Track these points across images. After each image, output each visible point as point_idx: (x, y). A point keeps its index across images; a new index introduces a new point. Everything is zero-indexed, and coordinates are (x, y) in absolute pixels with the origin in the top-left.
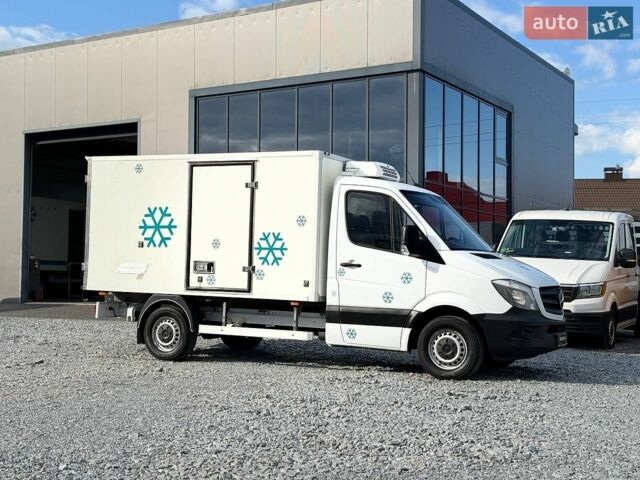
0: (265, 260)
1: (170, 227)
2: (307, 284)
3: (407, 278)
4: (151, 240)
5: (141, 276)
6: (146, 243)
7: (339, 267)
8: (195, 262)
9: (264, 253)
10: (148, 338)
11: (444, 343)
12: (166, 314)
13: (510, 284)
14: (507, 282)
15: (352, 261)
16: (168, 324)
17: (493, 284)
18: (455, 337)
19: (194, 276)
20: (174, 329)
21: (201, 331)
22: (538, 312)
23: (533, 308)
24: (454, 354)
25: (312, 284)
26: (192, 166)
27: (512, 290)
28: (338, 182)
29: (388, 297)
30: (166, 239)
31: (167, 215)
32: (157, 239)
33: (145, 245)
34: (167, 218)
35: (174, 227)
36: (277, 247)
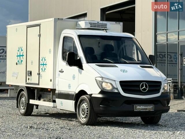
0: (42, 69)
1: (23, 56)
2: (51, 81)
3: (74, 77)
4: (18, 61)
5: (17, 78)
6: (18, 63)
7: (59, 72)
8: (28, 71)
9: (42, 66)
10: (19, 105)
11: (82, 108)
12: (22, 95)
13: (102, 79)
14: (101, 78)
15: (62, 69)
16: (23, 99)
17: (96, 79)
18: (86, 105)
19: (28, 77)
20: (24, 101)
21: (30, 103)
22: (119, 93)
23: (116, 91)
24: (85, 113)
25: (52, 80)
26: (27, 28)
27: (103, 82)
28: (62, 32)
29: (69, 86)
30: (22, 61)
31: (22, 50)
32: (20, 61)
33: (18, 64)
34: (22, 52)
35: (23, 55)
36: (45, 63)
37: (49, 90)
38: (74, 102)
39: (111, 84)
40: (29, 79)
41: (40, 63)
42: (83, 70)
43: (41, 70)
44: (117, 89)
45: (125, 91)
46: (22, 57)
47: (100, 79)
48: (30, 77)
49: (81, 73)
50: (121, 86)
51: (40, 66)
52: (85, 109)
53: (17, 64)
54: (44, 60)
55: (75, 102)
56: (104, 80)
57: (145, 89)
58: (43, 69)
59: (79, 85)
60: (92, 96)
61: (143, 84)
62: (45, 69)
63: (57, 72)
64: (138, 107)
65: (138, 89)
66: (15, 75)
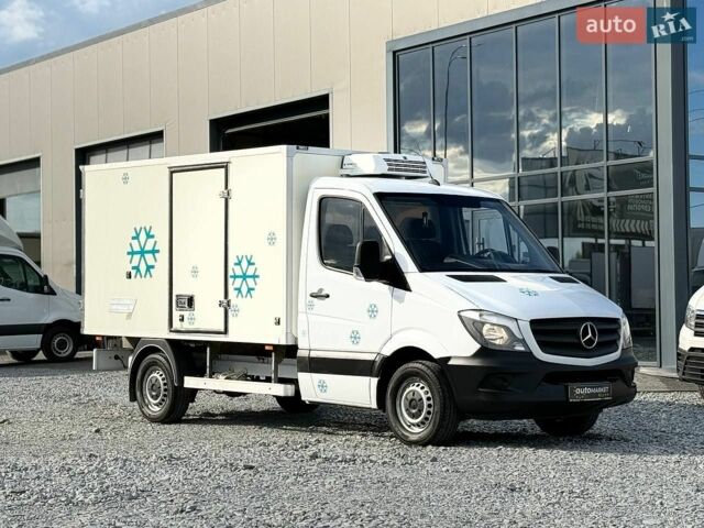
0: (239, 290)
1: (154, 252)
2: (278, 323)
3: (373, 311)
4: (137, 268)
6: (134, 272)
7: (309, 297)
8: (177, 296)
9: (239, 281)
10: (138, 394)
11: (410, 397)
12: (154, 363)
13: (481, 315)
14: (477, 314)
15: (321, 290)
16: (157, 376)
17: (460, 316)
18: (422, 388)
19: (176, 314)
20: (162, 383)
21: (186, 385)
22: (529, 354)
23: (520, 348)
24: (420, 411)
25: (283, 322)
26: (172, 173)
27: (483, 324)
28: (313, 186)
29: (355, 337)
30: (149, 268)
31: (149, 236)
32: (143, 268)
33: (133, 275)
34: (151, 241)
35: (158, 251)
36: (249, 273)
37: (267, 348)
38: (375, 381)
39: (507, 329)
40: (182, 320)
41: (230, 273)
42: (409, 290)
43: (232, 294)
44: (523, 342)
45: (544, 346)
46: (151, 255)
47: (475, 316)
48: (186, 314)
49: (401, 300)
50: (535, 332)
51: (230, 281)
52: (421, 399)
53: (129, 276)
54: (245, 264)
55: (379, 381)
56: (485, 317)
57: (590, 342)
58: (244, 290)
59: (397, 332)
60: (450, 363)
61: (586, 326)
62: (250, 290)
63: (303, 299)
64: (578, 391)
65: (576, 341)
66: (119, 307)
